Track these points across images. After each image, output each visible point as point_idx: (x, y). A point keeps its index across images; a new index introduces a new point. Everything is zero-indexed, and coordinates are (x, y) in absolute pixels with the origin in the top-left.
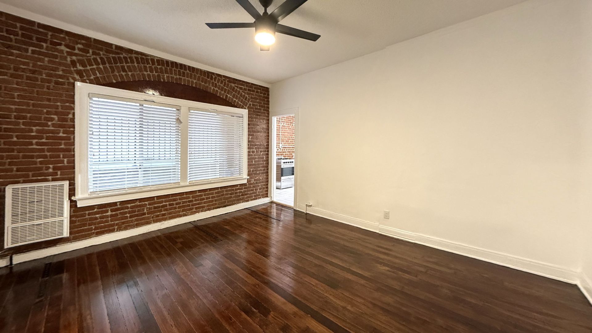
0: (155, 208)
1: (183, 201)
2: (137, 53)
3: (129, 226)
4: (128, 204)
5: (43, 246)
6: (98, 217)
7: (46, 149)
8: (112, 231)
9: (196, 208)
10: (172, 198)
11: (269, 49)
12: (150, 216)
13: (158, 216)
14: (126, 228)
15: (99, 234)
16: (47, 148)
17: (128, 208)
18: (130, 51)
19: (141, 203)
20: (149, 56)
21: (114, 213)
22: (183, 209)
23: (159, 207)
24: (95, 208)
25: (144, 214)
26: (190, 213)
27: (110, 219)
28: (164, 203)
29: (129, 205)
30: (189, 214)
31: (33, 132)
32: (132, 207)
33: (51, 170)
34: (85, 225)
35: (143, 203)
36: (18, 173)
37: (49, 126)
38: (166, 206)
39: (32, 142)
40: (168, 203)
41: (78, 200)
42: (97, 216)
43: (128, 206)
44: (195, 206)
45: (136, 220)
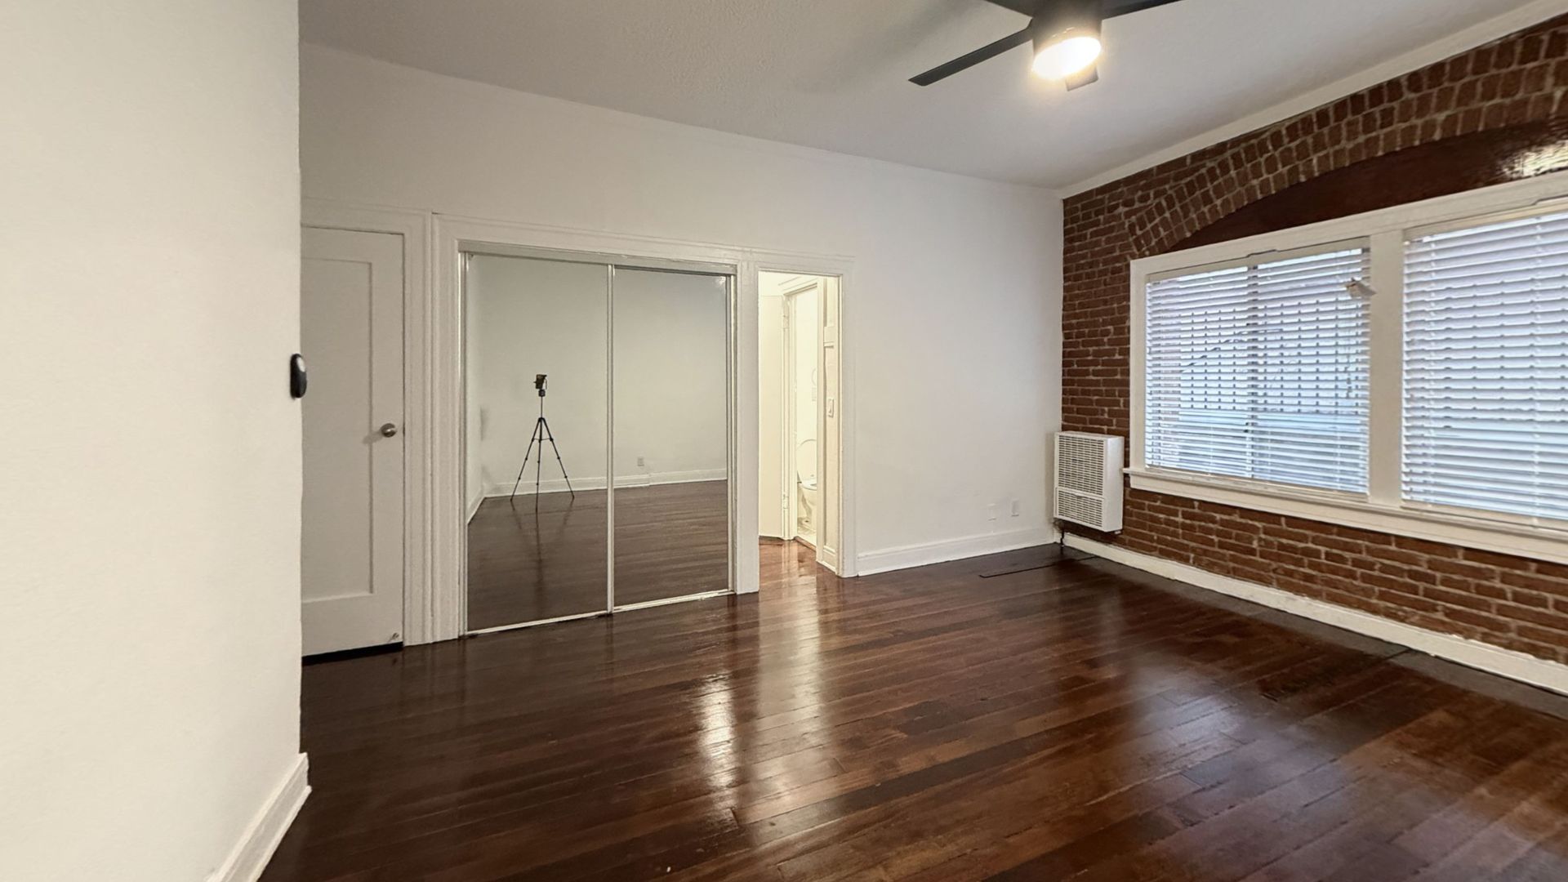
0: (1282, 547)
1: (1381, 563)
2: (1235, 142)
3: (1215, 564)
4: (1216, 512)
5: (1099, 537)
6: (1162, 520)
7: (1102, 381)
8: (1184, 560)
9: (1450, 613)
10: (1338, 538)
11: (1096, 72)
12: (1270, 564)
13: (1290, 573)
14: (1210, 567)
15: (1165, 554)
16: (1104, 380)
17: (1214, 521)
18: (1221, 148)
19: (1243, 521)
20: (1266, 131)
21: (1188, 522)
22: (1383, 589)
23: (1294, 549)
24: (1158, 499)
25: (1252, 552)
26: (1417, 618)
27: (1180, 531)
28: (1311, 545)
29: (1218, 516)
30: (1412, 620)
31: (1089, 355)
32: (1223, 523)
33: (1106, 416)
34: (1143, 526)
35: (1250, 522)
36: (1079, 416)
37: (1104, 344)
38: (1317, 554)
39: (1088, 370)
40: (1323, 549)
41: (1133, 475)
42: (1161, 516)
43: (1215, 517)
44: (1447, 602)
45: (1234, 559)
